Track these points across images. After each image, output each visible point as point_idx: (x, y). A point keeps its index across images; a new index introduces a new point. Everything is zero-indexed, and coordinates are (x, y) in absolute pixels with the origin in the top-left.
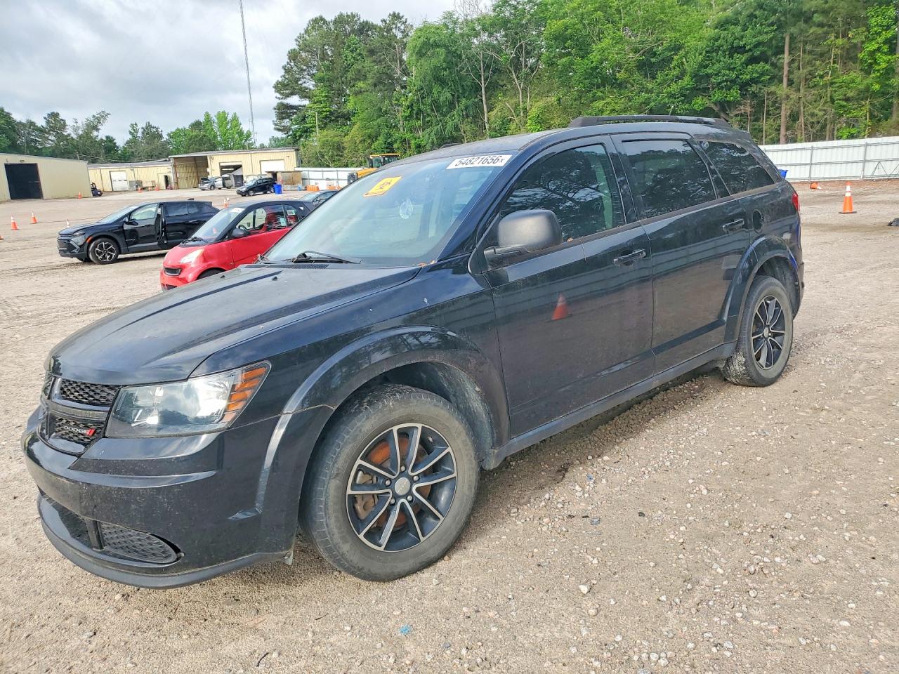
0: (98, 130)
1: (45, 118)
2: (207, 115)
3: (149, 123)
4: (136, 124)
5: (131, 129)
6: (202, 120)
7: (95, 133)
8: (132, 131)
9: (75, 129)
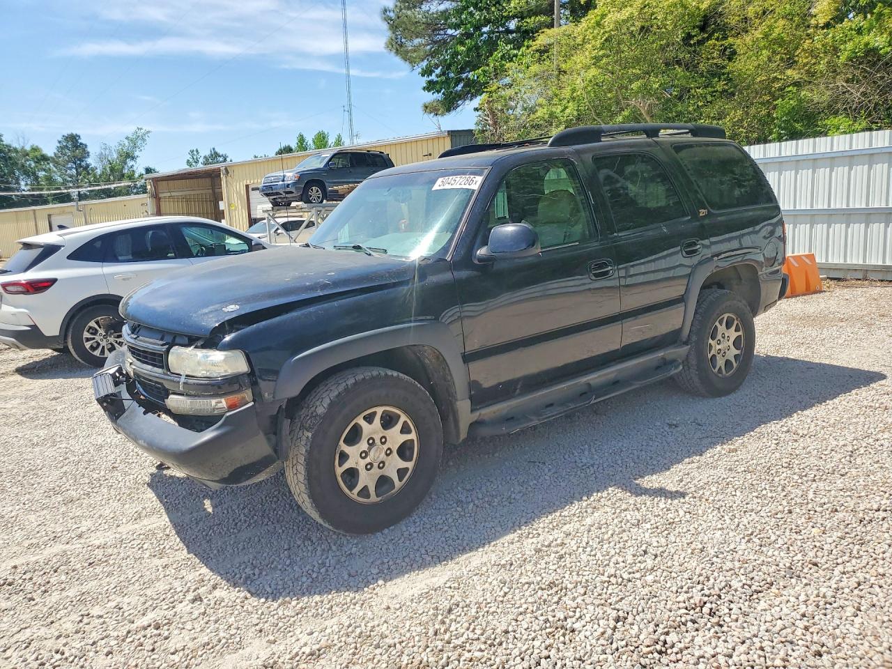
0: (133, 158)
1: (60, 142)
2: (301, 140)
3: (214, 149)
4: (197, 151)
5: (189, 157)
6: (294, 145)
7: (130, 163)
8: (191, 160)
9: (101, 157)
